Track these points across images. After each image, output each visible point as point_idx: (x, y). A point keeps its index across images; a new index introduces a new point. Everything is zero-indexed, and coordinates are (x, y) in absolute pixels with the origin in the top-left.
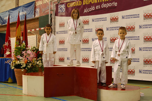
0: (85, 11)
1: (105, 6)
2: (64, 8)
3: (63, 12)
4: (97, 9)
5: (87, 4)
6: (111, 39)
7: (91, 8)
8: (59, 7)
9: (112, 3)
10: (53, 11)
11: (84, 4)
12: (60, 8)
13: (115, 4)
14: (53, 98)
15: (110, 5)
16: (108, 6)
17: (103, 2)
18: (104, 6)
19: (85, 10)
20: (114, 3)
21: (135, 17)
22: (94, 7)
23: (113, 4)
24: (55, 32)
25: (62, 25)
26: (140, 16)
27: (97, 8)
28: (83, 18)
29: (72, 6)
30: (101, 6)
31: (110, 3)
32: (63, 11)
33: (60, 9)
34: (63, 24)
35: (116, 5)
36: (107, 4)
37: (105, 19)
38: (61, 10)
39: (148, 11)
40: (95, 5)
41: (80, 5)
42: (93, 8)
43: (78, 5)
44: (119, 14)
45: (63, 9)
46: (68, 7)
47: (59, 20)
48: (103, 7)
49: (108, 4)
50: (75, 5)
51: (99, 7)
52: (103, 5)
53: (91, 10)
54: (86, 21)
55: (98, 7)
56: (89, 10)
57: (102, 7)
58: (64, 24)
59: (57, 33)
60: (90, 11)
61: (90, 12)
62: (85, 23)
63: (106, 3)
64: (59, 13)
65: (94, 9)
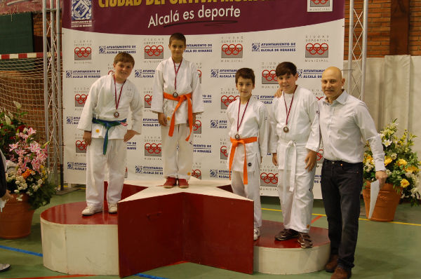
0: (152, 22)
1: (208, 14)
2: (88, 8)
3: (86, 20)
4: (186, 19)
5: (157, 3)
6: (223, 98)
7: (168, 17)
8: (73, 3)
9: (227, 10)
10: (55, 12)
11: (148, 3)
12: (76, 7)
13: (233, 11)
14: (142, 276)
15: (222, 12)
16: (215, 16)
17: (203, 4)
18: (204, 13)
19: (152, 18)
20: (232, 9)
21: (286, 50)
22: (178, 15)
23: (229, 11)
24: (62, 71)
25: (82, 54)
26: (297, 47)
27: (186, 17)
28: (147, 41)
29: (112, 5)
30: (196, 14)
31: (222, 9)
32: (85, 16)
33: (77, 9)
34: (86, 51)
35: (237, 14)
36: (213, 10)
37: (207, 49)
38: (81, 14)
39: (317, 38)
40: (181, 8)
41: (137, 4)
42: (174, 17)
43: (132, 5)
44: (245, 39)
45: (86, 11)
46: (102, 5)
47: (73, 39)
48: (203, 16)
49: (216, 9)
50: (122, 4)
51: (193, 15)
52: (201, 12)
53: (168, 21)
54: (155, 48)
55: (190, 15)
56: (162, 20)
57: (200, 17)
58: (89, 53)
59: (68, 74)
60: (166, 23)
61: (165, 26)
62: (151, 53)
63: (209, 6)
64: (75, 20)
65: (178, 19)
